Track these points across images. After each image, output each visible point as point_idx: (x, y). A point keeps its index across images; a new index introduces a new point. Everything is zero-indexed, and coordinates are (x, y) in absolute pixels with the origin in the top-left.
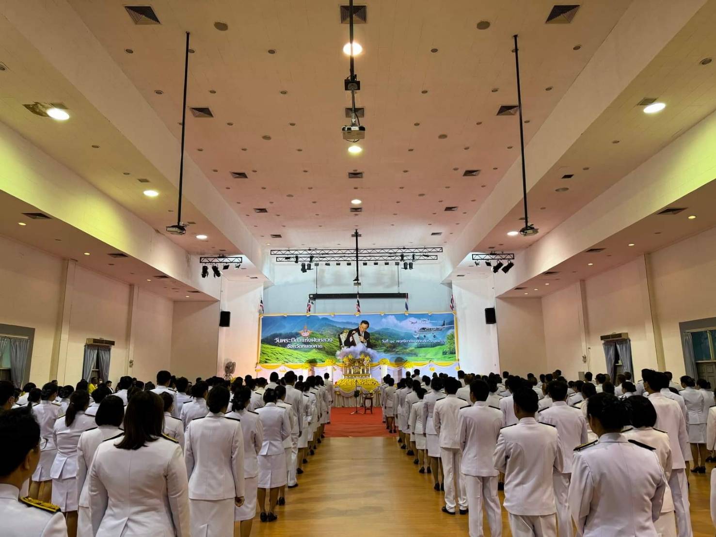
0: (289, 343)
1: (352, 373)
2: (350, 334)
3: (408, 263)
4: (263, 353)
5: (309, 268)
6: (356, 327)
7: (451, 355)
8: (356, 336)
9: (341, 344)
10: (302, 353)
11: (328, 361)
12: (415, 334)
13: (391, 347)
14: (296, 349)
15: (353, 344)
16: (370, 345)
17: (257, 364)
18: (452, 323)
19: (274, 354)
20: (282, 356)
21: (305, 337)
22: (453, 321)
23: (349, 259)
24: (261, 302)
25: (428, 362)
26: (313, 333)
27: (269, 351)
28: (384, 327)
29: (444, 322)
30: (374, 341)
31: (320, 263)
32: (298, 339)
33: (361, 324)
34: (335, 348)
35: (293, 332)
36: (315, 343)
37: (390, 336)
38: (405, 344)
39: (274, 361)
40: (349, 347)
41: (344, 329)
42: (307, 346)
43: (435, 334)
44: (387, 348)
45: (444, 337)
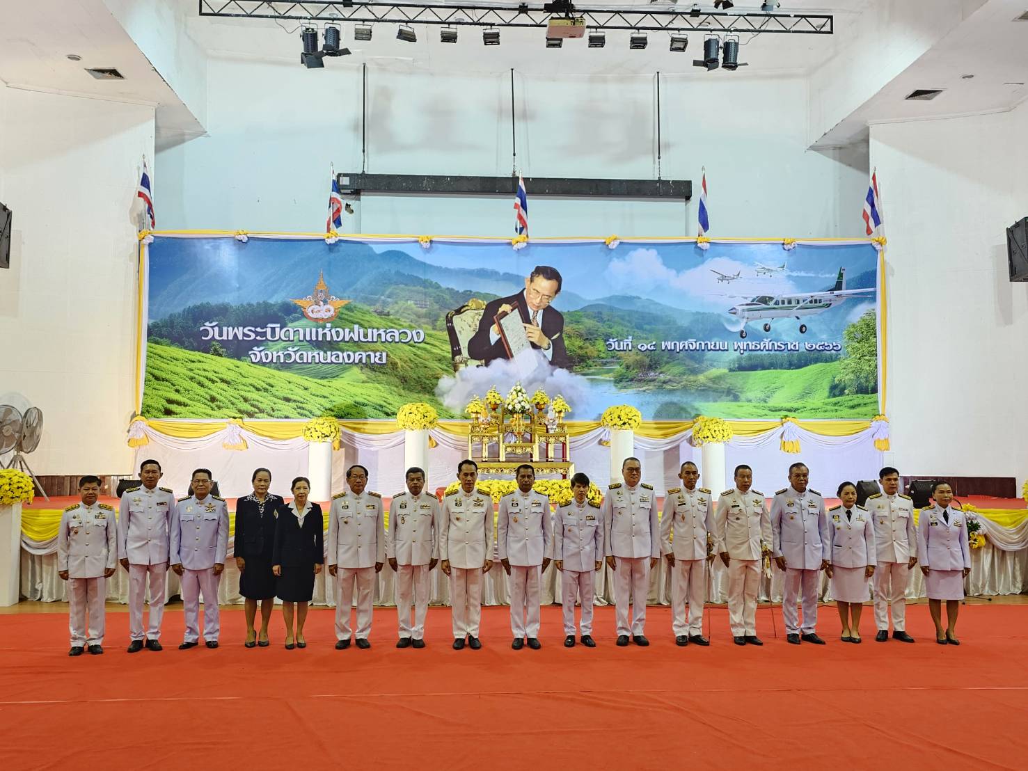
0: (256, 343)
1: (502, 458)
2: (491, 313)
3: (721, 44)
4: (157, 378)
5: (335, 50)
6: (510, 291)
7: (860, 398)
8: (512, 321)
9: (457, 351)
10: (311, 383)
11: (411, 410)
12: (734, 318)
13: (640, 365)
14: (284, 366)
15: (502, 351)
16: (562, 359)
17: (134, 415)
18: (869, 279)
19: (202, 385)
20: (230, 392)
21: (319, 323)
22: (874, 273)
23: (491, 17)
24: (145, 181)
25: (778, 420)
26: (349, 308)
27: (180, 369)
28: (618, 291)
29: (841, 275)
30: (578, 343)
31: (376, 28)
32: (291, 327)
33: (532, 281)
34: (435, 365)
35: (272, 301)
36: (357, 344)
37: (639, 327)
38: (696, 357)
39: (200, 407)
40: (487, 365)
41: (468, 295)
42: (330, 356)
43: (803, 321)
44: (628, 367)
45: (836, 333)
